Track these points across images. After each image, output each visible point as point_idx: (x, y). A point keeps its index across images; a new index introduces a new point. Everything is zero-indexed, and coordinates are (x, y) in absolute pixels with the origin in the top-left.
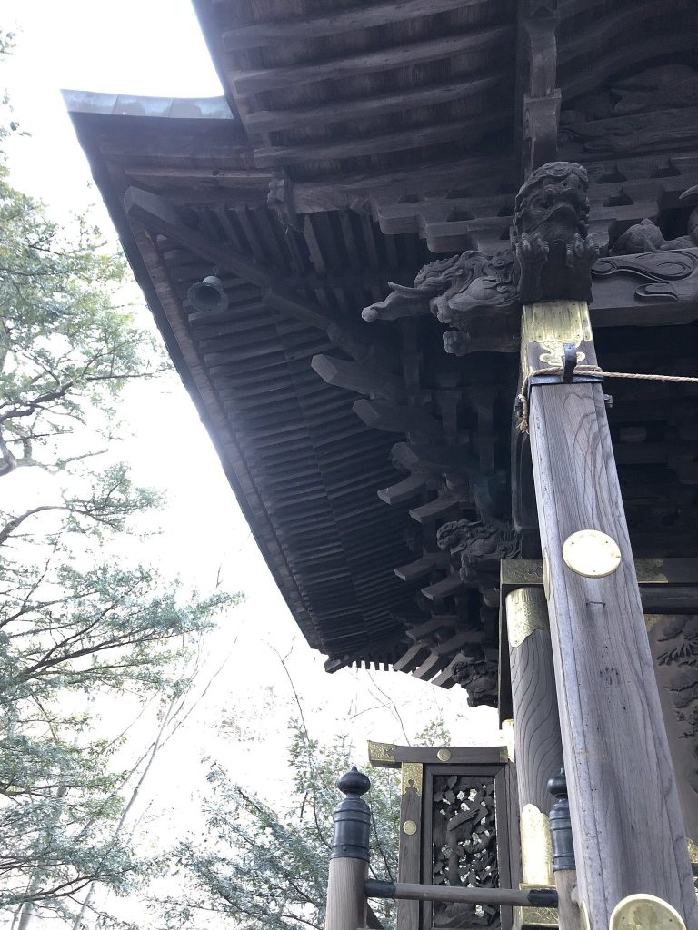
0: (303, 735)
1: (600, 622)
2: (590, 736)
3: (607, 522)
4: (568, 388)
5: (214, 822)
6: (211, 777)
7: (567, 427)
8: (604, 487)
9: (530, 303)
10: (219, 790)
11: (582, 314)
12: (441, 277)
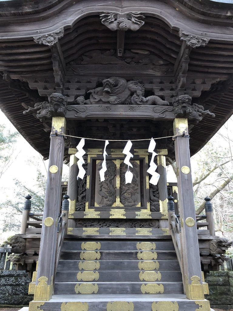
0: (40, 174)
1: (52, 180)
2: (47, 198)
3: (58, 164)
4: (57, 137)
5: (18, 195)
6: (16, 183)
7: (55, 145)
8: (59, 158)
9: (54, 117)
10: (19, 187)
11: (63, 120)
12: (39, 107)
